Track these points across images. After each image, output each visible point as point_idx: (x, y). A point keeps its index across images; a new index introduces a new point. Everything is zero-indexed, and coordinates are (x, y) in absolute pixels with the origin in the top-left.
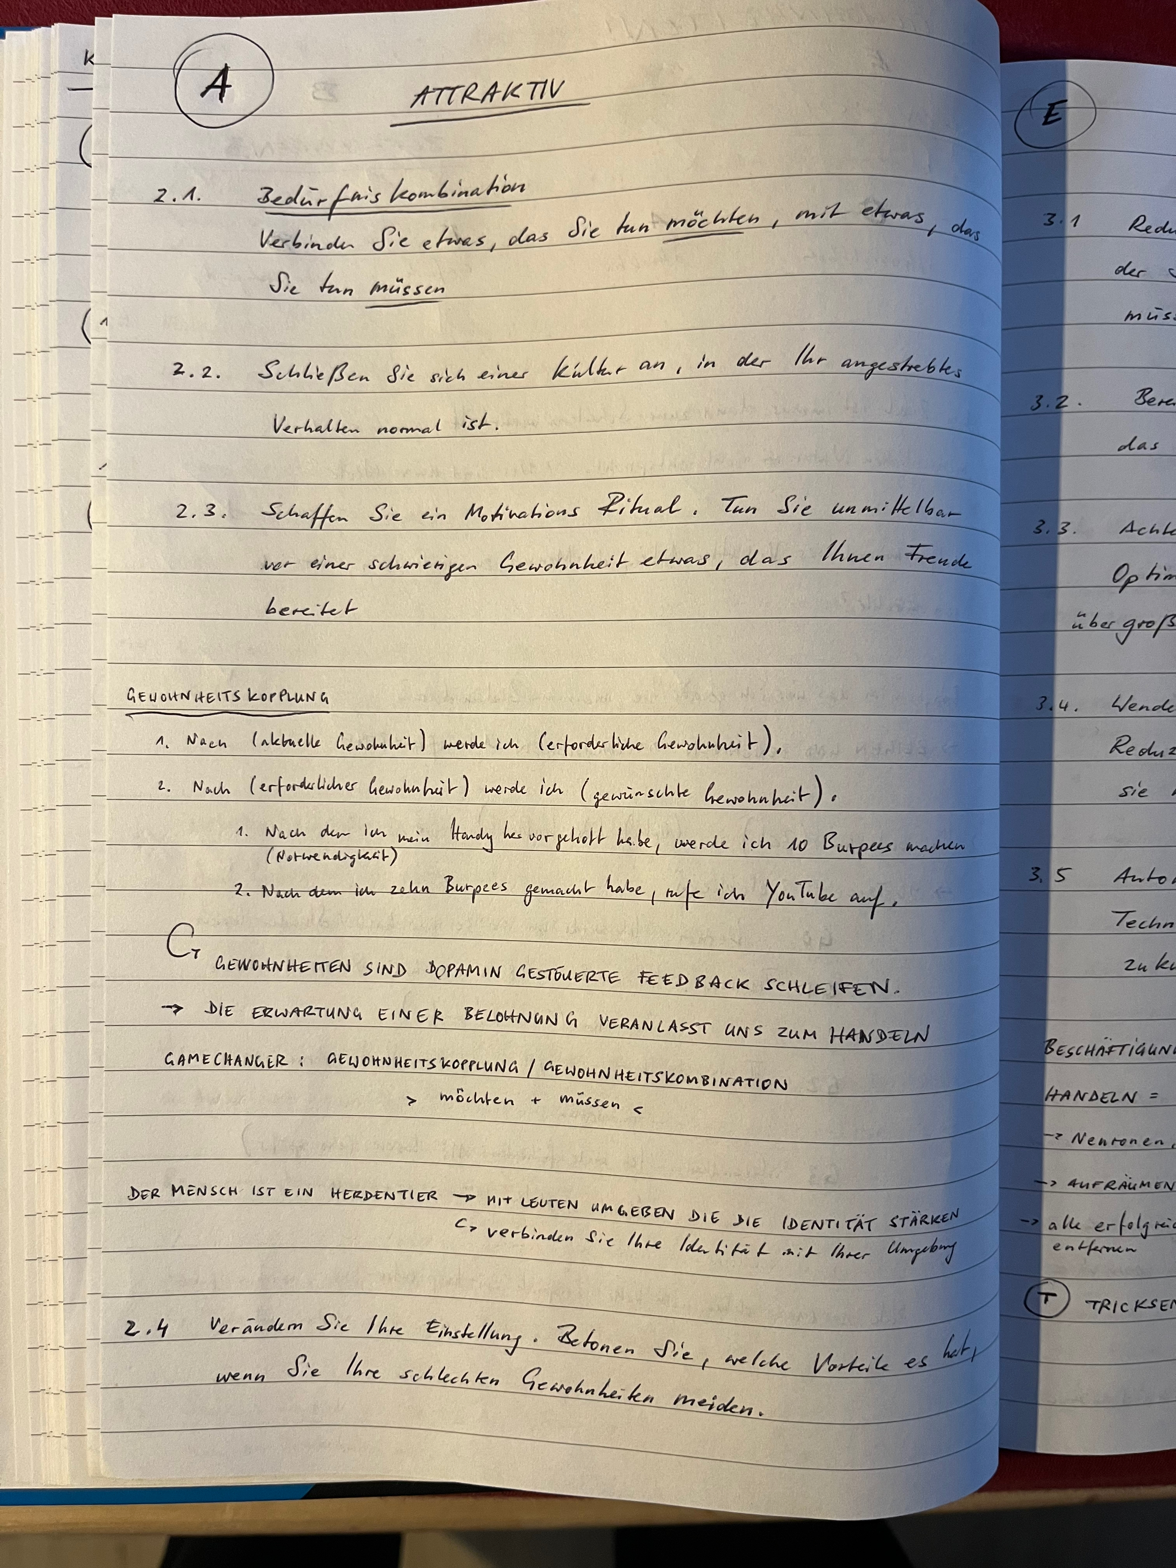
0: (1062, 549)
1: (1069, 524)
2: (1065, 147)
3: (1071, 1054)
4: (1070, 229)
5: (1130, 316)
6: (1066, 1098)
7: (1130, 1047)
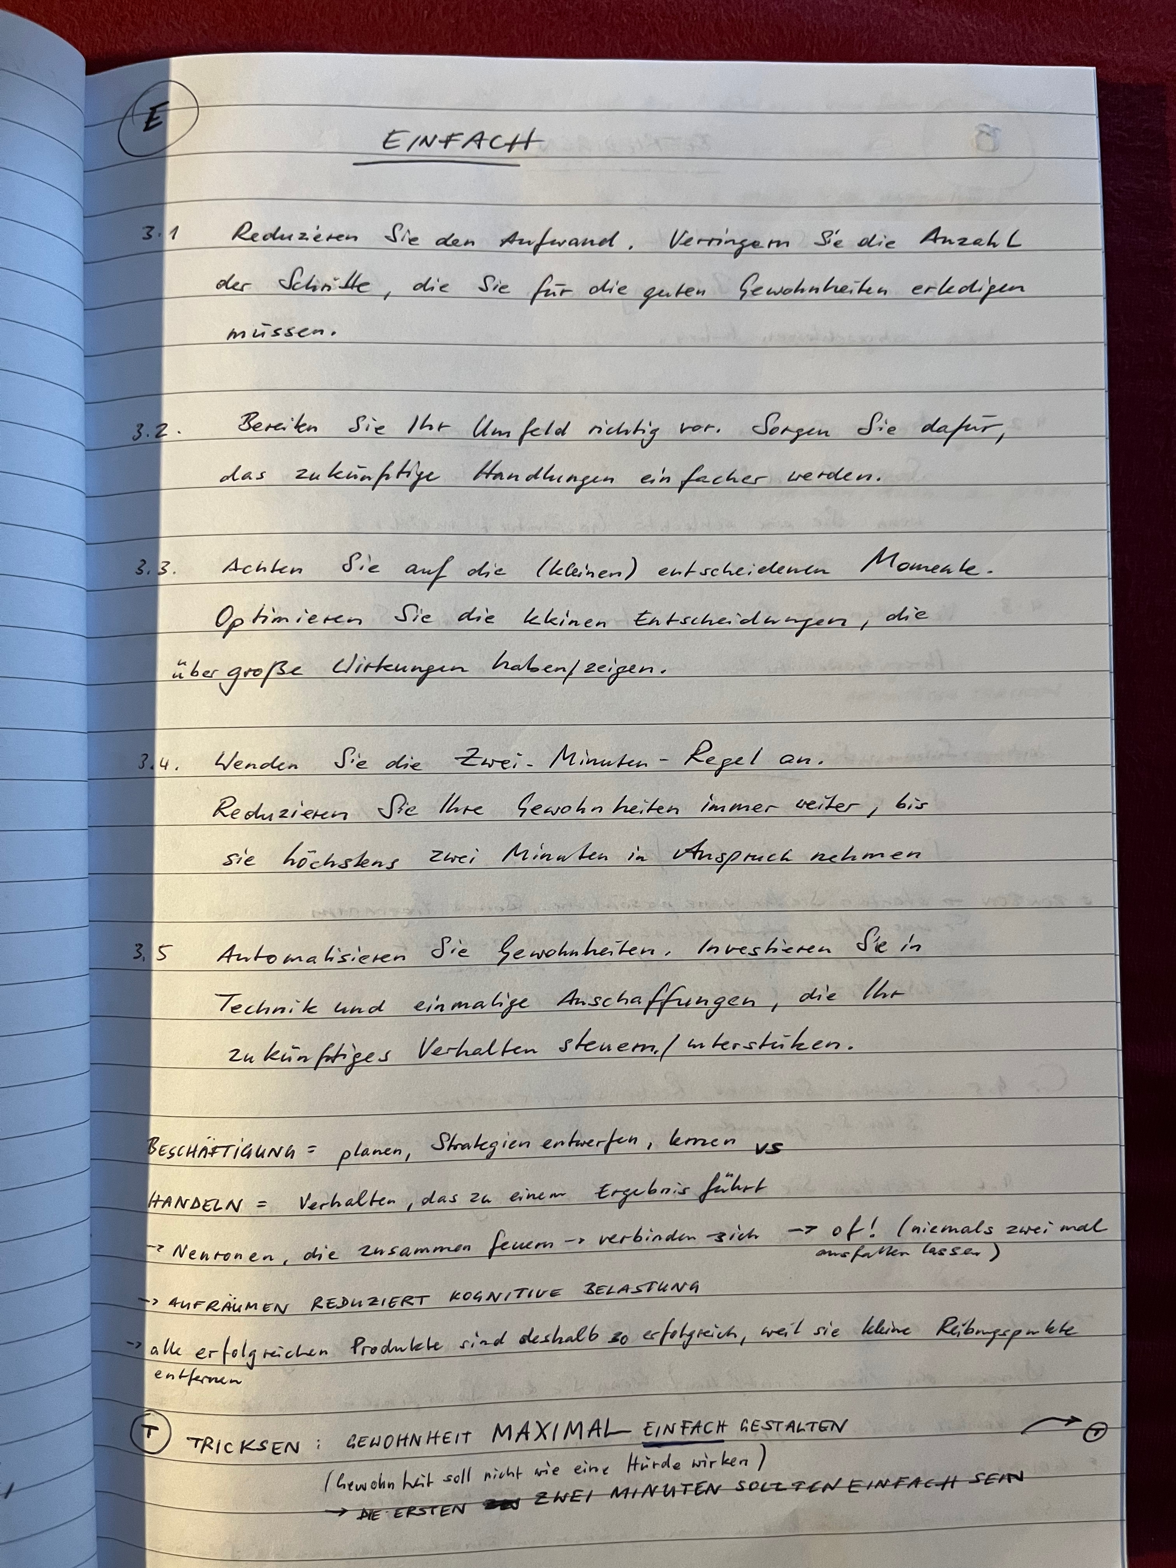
0: (162, 592)
1: (168, 563)
2: (165, 153)
3: (173, 1155)
4: (169, 243)
5: (233, 334)
6: (167, 1204)
7: (236, 1148)
